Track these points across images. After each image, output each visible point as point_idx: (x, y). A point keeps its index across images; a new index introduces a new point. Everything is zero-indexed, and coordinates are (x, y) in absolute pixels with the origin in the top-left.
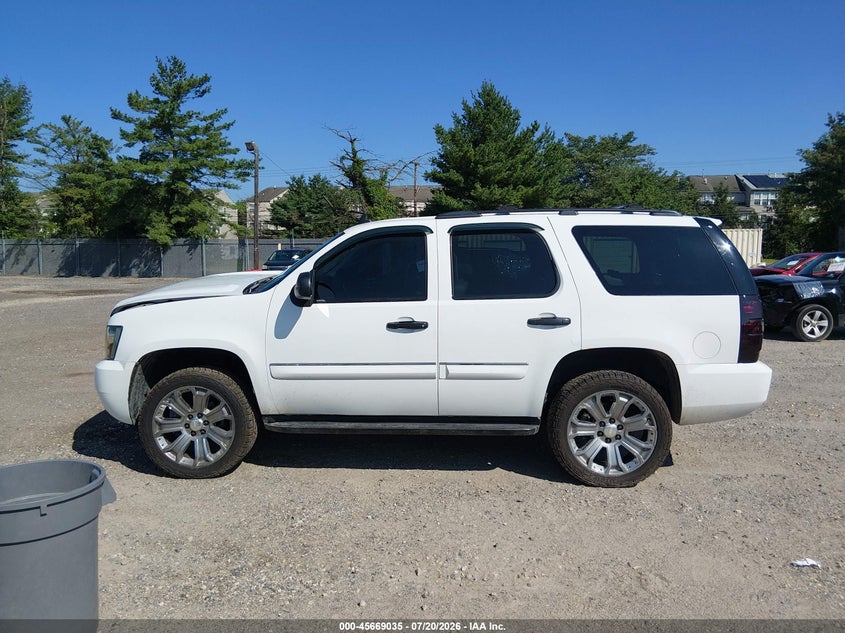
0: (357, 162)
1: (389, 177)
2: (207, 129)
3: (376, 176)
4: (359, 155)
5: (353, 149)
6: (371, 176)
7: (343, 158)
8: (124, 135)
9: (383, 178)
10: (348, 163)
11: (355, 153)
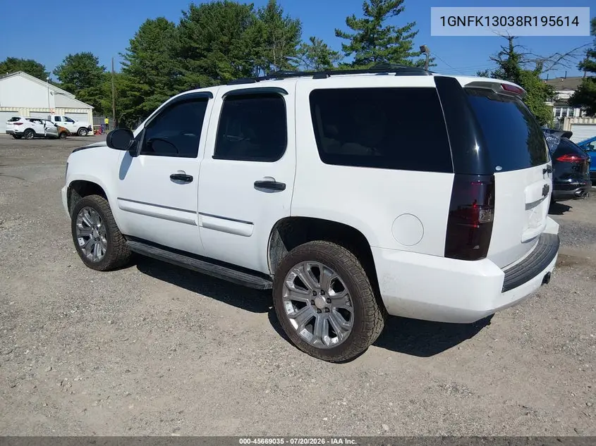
0: (513, 57)
1: (544, 69)
2: (397, 38)
3: (531, 67)
4: (516, 51)
5: (511, 45)
6: (527, 67)
7: (501, 54)
8: (344, 48)
9: (538, 70)
10: (505, 58)
11: (511, 48)
